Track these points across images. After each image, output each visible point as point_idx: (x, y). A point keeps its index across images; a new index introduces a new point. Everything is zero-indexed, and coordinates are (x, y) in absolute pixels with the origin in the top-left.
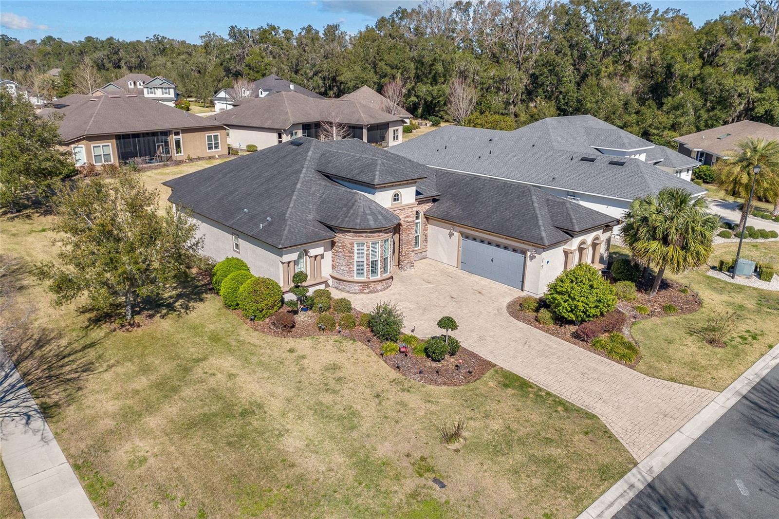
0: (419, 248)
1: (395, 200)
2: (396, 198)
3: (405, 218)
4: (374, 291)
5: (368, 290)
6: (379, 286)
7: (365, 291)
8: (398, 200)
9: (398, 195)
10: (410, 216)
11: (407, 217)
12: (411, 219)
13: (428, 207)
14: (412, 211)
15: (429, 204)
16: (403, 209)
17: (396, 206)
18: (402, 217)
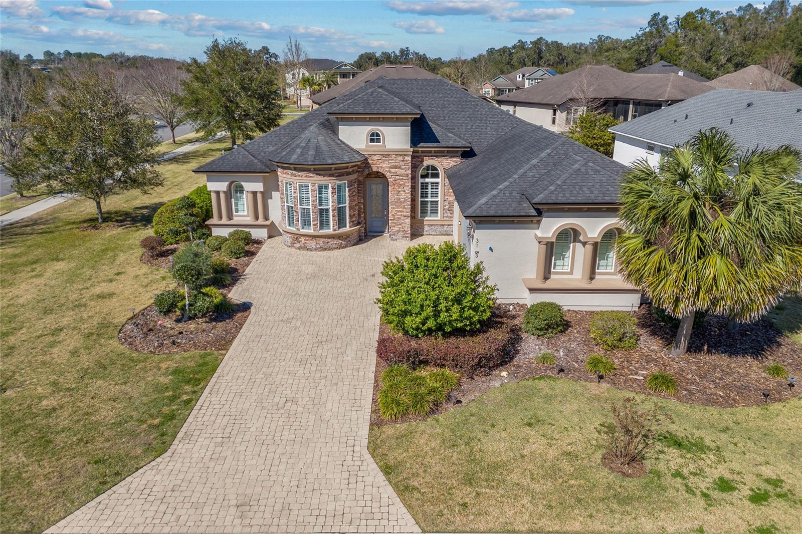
0: (439, 218)
1: (372, 140)
2: (375, 137)
3: (391, 167)
4: (304, 248)
5: (298, 245)
6: (312, 244)
7: (295, 245)
8: (378, 141)
9: (378, 135)
10: (400, 167)
11: (396, 167)
12: (403, 172)
13: (454, 163)
14: (403, 161)
15: (454, 159)
16: (386, 155)
17: (375, 149)
18: (384, 165)
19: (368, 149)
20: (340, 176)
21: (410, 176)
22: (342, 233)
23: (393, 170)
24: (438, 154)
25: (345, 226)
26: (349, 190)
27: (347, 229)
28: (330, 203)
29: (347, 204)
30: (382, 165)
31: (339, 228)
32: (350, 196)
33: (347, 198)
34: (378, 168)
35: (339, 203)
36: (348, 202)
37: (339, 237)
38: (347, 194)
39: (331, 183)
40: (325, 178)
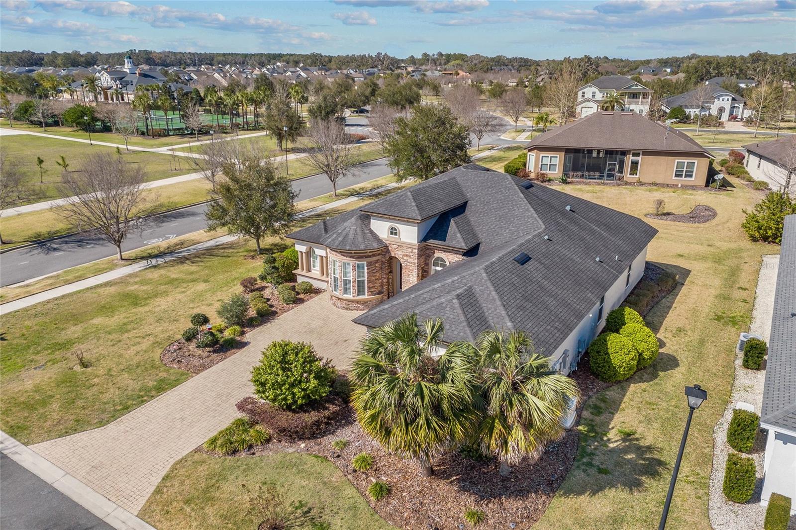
2: (393, 232)
3: (404, 255)
8: (396, 234)
9: (395, 229)
10: (410, 256)
11: (407, 256)
12: (411, 260)
13: (458, 259)
14: (412, 252)
15: (458, 256)
16: (400, 246)
17: (393, 240)
18: (400, 253)
19: (389, 239)
20: (360, 258)
21: (416, 264)
22: (359, 300)
23: (405, 258)
24: (445, 250)
25: (364, 294)
26: (368, 269)
27: (365, 297)
28: (351, 276)
29: (366, 279)
30: (397, 252)
31: (358, 295)
32: (368, 273)
33: (366, 274)
34: (395, 254)
35: (359, 277)
36: (366, 277)
37: (358, 302)
38: (366, 271)
39: (352, 262)
40: (347, 258)
